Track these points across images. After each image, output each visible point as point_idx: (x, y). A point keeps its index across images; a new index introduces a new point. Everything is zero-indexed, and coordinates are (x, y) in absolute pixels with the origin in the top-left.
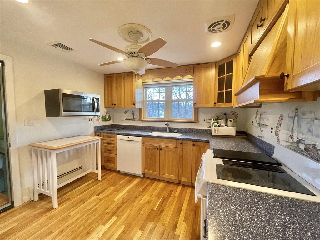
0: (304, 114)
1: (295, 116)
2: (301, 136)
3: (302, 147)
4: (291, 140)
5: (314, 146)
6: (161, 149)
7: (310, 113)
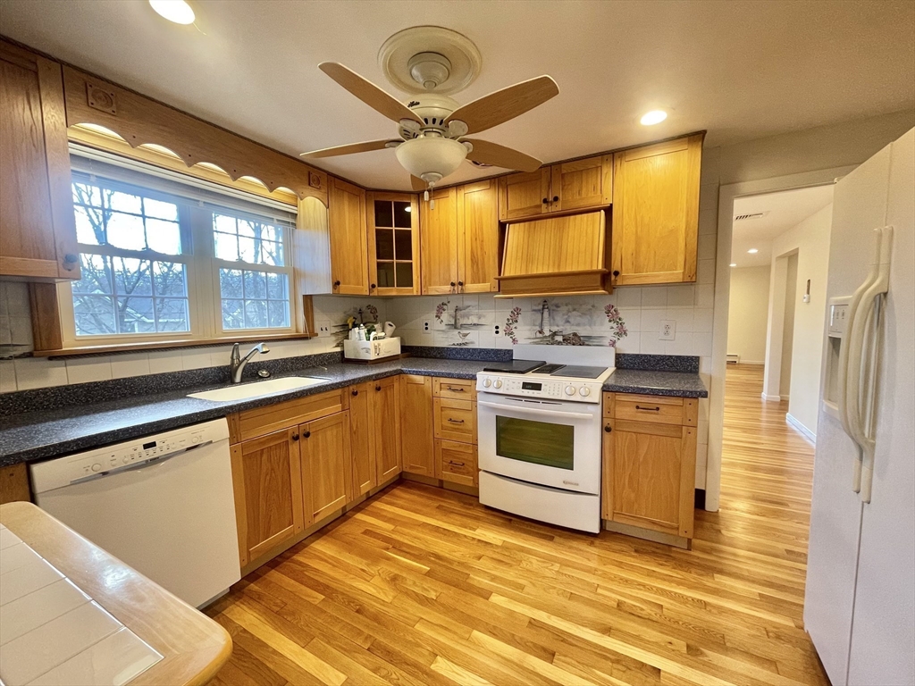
0: (557, 306)
1: (543, 309)
2: (555, 329)
3: (560, 339)
4: (539, 335)
5: (575, 334)
6: (307, 435)
7: (566, 305)
